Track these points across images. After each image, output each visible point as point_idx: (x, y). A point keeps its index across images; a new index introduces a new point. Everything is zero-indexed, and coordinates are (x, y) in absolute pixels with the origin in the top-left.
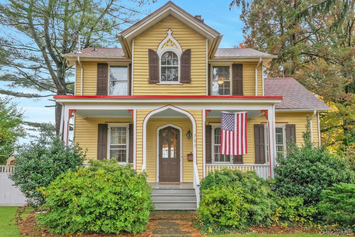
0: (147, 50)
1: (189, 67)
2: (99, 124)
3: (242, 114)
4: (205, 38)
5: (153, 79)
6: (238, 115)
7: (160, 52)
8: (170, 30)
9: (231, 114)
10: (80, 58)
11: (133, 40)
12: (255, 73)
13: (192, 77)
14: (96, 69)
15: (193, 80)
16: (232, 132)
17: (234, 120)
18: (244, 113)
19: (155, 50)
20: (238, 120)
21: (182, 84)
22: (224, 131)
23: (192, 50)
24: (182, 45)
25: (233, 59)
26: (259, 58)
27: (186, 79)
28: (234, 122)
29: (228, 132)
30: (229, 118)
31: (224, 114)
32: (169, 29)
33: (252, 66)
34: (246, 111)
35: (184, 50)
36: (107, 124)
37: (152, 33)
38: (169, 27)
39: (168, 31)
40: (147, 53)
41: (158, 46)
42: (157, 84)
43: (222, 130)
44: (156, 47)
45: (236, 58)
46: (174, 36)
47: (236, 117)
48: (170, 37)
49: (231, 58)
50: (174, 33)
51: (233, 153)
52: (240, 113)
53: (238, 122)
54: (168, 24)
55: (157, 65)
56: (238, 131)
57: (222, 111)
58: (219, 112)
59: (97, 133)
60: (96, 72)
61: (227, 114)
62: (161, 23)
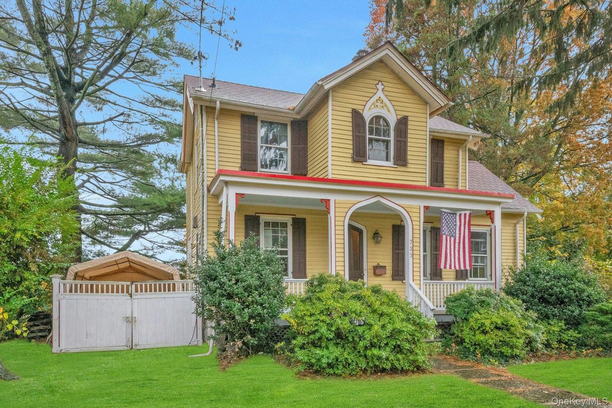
0: (350, 110)
1: (406, 143)
2: (246, 216)
3: (465, 214)
4: (426, 103)
5: (359, 156)
6: (460, 215)
7: (368, 115)
8: (380, 83)
9: (452, 214)
10: (221, 103)
11: (331, 91)
12: (458, 155)
13: (409, 157)
14: (239, 123)
15: (410, 161)
16: (452, 239)
17: (456, 221)
18: (468, 213)
19: (361, 112)
20: (460, 222)
21: (396, 166)
22: (444, 237)
23: (410, 118)
24: (397, 108)
25: (438, 132)
26: (469, 136)
27: (401, 159)
28: (456, 225)
29: (448, 237)
30: (450, 219)
31: (445, 212)
32: (380, 81)
33: (455, 145)
34: (470, 210)
35: (399, 117)
36: (259, 216)
37: (356, 84)
38: (380, 78)
39: (378, 84)
40: (350, 115)
41: (365, 106)
42: (364, 163)
43: (442, 236)
44: (362, 107)
45: (443, 131)
46: (386, 93)
47: (458, 218)
48: (380, 94)
49: (436, 130)
50: (386, 89)
51: (455, 267)
52: (463, 213)
53: (460, 226)
54: (378, 74)
55: (363, 135)
56: (460, 237)
57: (442, 208)
58: (438, 210)
59: (243, 230)
60: (239, 128)
61: (448, 213)
62: (369, 71)
